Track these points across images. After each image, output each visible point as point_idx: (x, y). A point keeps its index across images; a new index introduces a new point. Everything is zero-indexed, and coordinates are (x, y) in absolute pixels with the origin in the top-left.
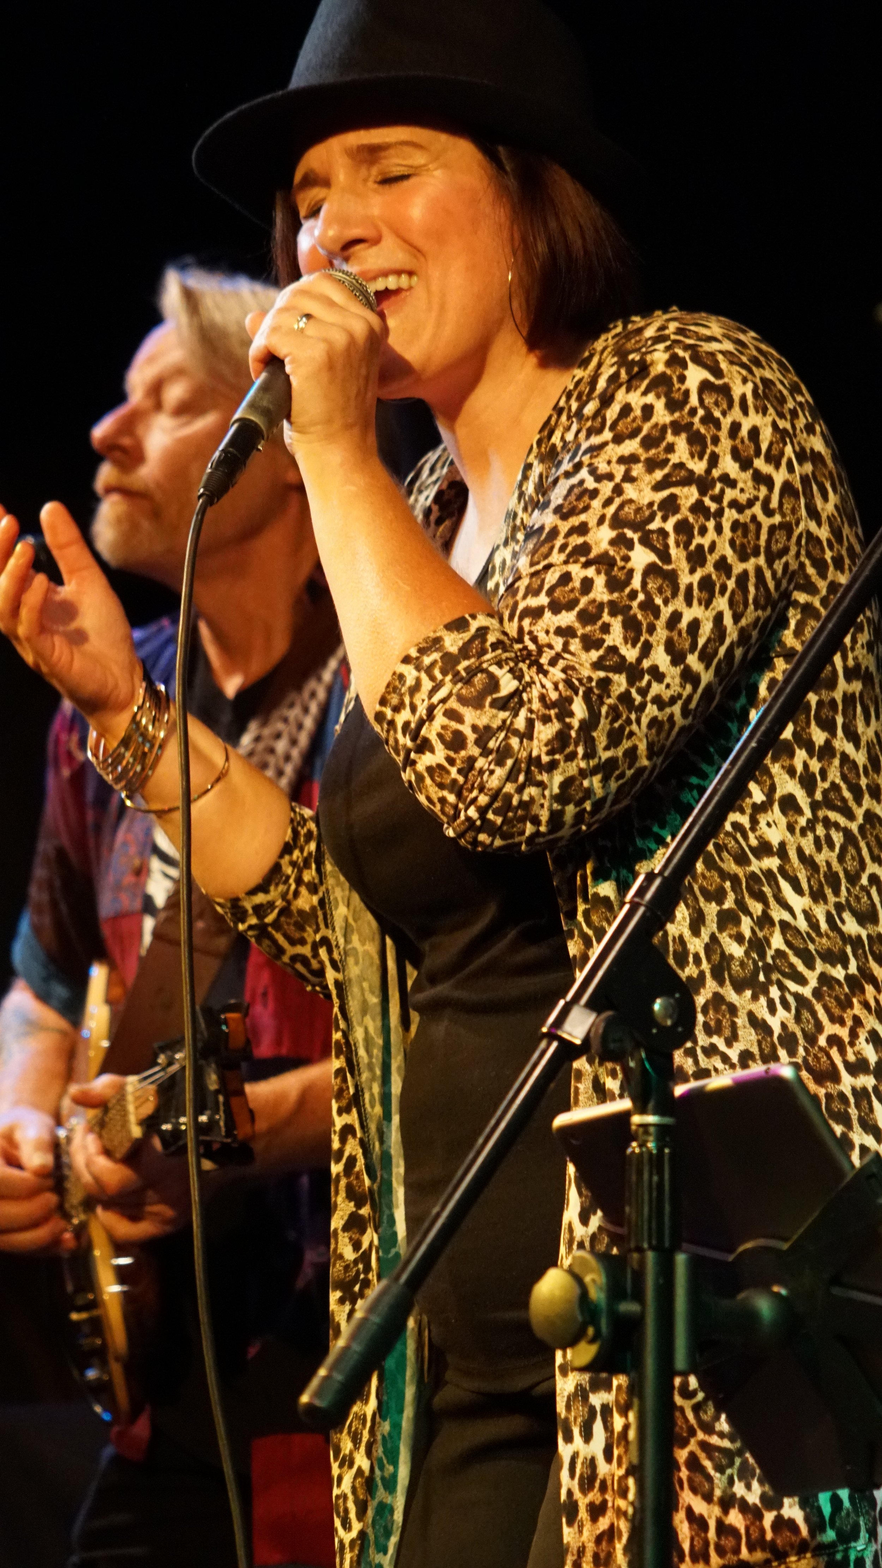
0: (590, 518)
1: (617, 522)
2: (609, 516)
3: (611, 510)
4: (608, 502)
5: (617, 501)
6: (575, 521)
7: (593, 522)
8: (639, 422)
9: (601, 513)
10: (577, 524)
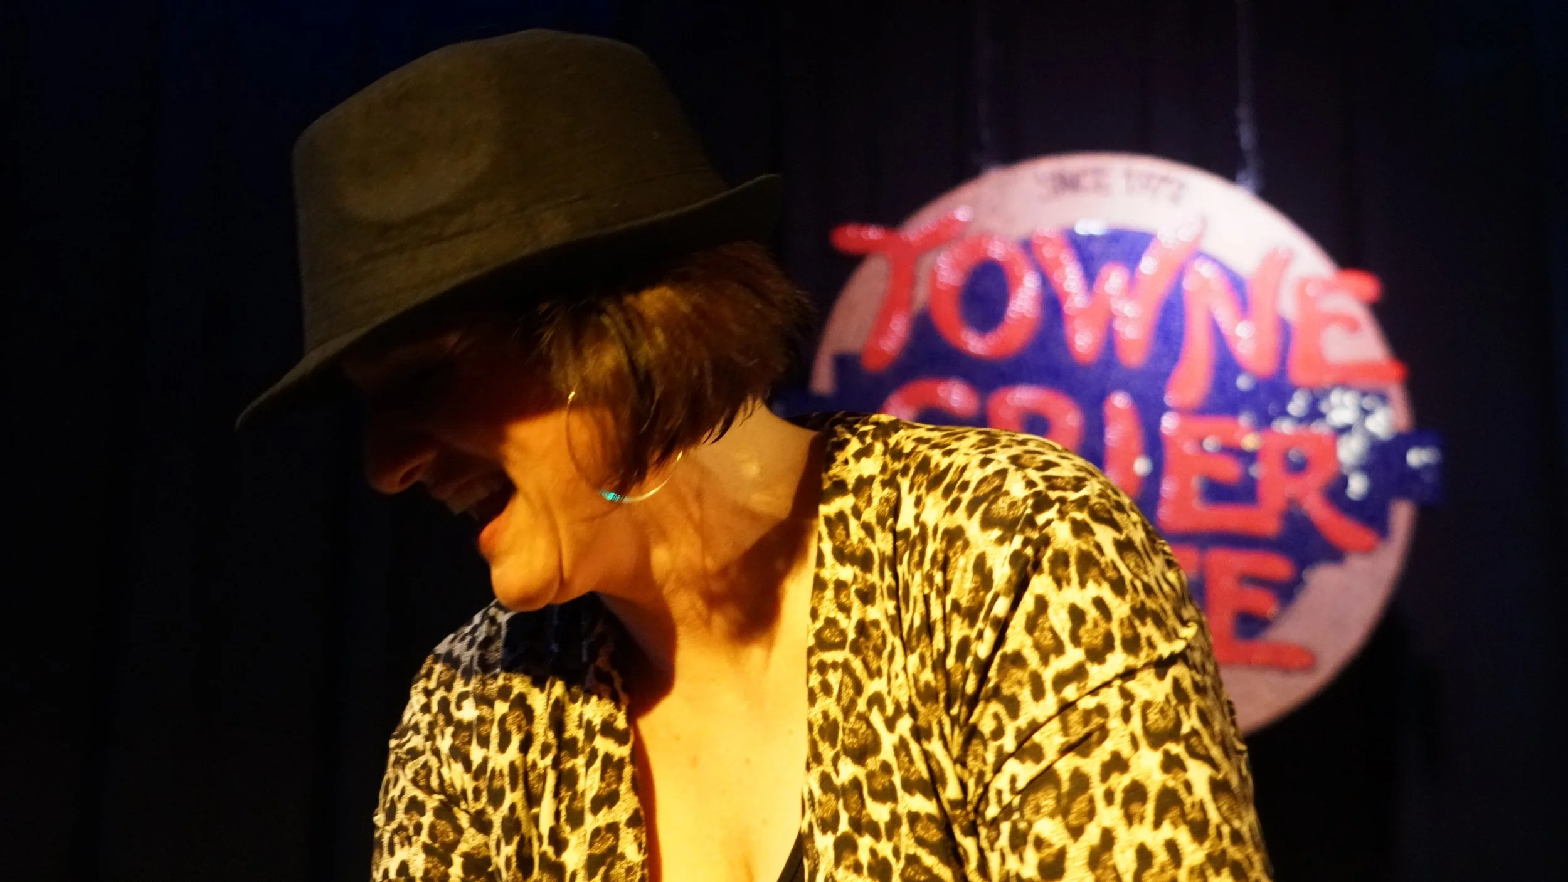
0: (1117, 740)
1: (1156, 739)
2: (1139, 732)
3: (1136, 723)
4: (1126, 715)
5: (1136, 709)
6: (1102, 754)
7: (1126, 751)
8: (1103, 626)
9: (1127, 732)
10: (1107, 757)
